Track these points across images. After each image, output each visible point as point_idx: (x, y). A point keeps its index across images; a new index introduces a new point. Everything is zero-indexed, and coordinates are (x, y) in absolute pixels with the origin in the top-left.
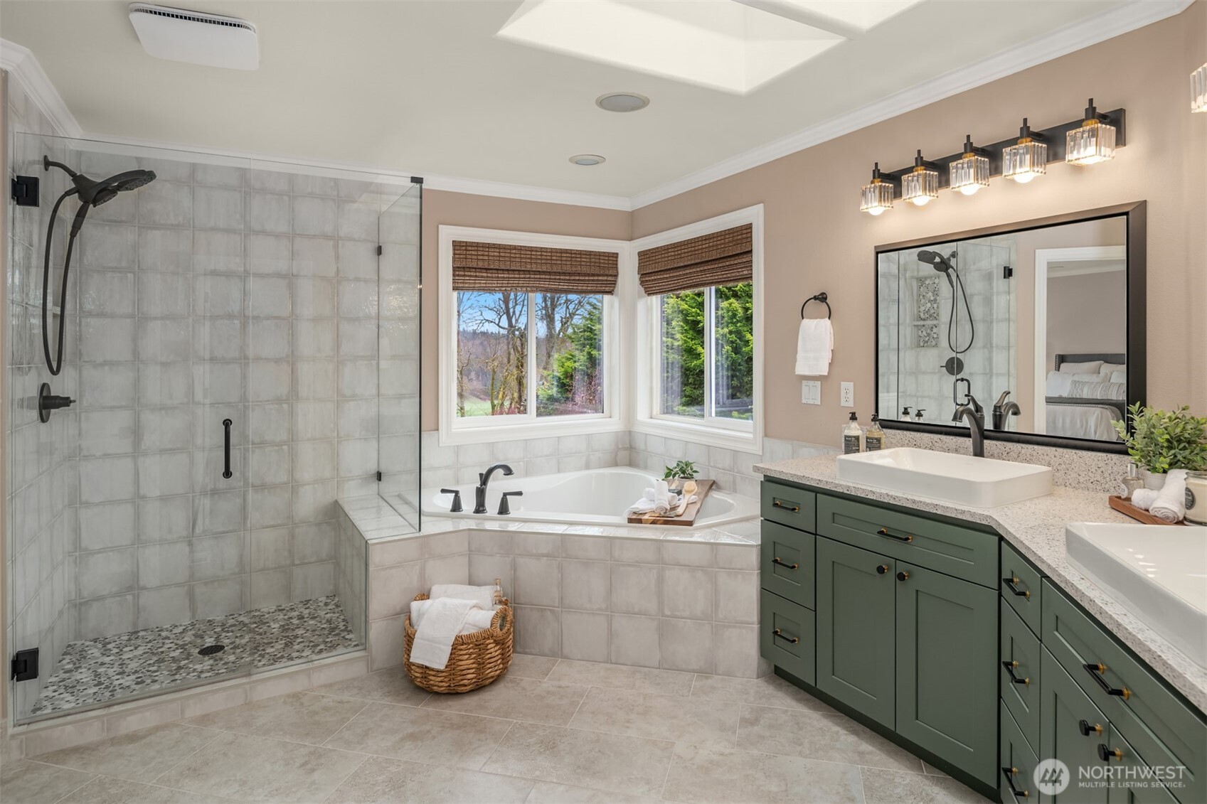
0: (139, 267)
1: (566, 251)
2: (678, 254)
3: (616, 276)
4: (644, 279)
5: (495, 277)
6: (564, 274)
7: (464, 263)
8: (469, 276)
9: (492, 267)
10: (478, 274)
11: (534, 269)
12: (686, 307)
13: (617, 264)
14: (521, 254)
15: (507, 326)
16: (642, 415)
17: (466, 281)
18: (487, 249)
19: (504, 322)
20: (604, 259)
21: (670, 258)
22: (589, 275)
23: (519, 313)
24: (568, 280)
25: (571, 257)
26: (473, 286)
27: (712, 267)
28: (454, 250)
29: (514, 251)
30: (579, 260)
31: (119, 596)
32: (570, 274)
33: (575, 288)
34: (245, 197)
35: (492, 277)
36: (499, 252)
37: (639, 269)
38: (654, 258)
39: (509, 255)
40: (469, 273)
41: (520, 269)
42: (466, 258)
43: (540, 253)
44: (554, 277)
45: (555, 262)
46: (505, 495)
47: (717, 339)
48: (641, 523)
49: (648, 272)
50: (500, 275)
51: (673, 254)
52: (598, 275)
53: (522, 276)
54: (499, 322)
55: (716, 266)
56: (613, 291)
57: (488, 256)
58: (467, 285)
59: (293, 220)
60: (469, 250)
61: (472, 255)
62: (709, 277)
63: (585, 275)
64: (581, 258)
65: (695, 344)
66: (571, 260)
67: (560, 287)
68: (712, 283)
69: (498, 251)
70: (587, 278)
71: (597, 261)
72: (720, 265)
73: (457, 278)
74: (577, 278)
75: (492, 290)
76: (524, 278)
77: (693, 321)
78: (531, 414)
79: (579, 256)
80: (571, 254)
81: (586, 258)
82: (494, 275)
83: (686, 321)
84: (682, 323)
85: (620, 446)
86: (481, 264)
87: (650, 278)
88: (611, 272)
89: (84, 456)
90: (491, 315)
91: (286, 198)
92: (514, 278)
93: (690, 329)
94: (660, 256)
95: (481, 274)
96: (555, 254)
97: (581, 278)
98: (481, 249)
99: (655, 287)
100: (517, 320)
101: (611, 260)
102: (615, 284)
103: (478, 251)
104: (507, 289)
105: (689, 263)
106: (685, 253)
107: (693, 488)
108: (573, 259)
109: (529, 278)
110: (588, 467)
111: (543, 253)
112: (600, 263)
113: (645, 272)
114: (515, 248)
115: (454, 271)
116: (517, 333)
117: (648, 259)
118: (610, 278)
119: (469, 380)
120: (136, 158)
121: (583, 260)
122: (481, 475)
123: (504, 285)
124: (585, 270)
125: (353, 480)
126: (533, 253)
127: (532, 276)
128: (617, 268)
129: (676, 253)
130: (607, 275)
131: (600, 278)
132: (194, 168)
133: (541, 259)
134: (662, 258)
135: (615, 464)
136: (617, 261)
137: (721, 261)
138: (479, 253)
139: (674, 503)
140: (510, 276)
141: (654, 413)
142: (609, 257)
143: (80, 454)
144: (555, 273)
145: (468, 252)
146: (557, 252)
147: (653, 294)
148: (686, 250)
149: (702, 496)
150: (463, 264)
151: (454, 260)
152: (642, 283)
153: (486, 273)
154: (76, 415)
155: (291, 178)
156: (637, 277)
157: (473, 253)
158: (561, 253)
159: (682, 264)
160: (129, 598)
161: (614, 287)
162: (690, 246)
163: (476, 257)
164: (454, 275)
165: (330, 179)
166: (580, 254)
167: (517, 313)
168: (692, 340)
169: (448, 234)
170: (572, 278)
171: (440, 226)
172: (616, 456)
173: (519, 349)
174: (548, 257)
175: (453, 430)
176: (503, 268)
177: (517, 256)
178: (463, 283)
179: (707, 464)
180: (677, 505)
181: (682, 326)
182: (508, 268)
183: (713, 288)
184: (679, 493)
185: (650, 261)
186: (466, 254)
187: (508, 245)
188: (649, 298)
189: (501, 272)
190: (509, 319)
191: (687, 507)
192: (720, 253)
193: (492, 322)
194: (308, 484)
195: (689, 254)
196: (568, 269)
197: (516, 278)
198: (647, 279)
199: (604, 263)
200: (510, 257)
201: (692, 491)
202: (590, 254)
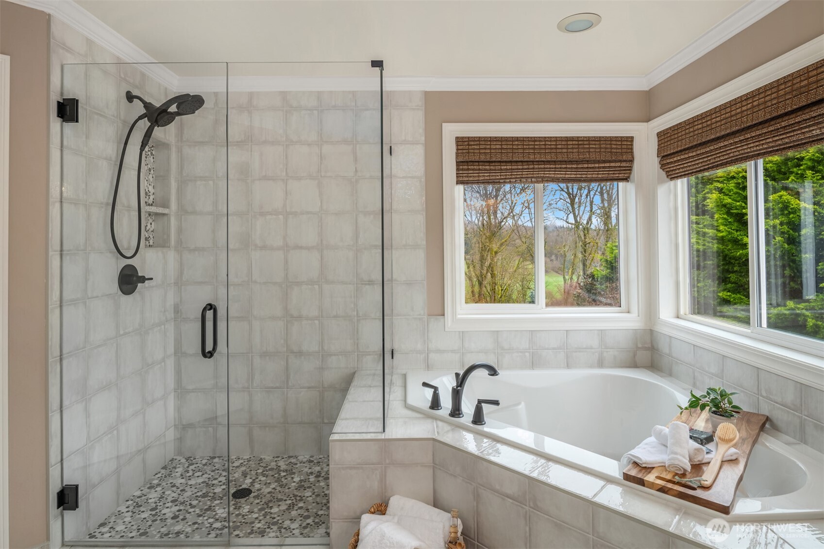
0: (216, 176)
1: (572, 139)
2: (708, 126)
3: (632, 161)
4: (665, 162)
5: (498, 170)
6: (571, 162)
7: (467, 157)
8: (473, 170)
9: (494, 159)
10: (481, 167)
11: (537, 159)
12: (730, 201)
13: (632, 149)
14: (523, 145)
15: (574, 222)
16: (666, 313)
17: (470, 175)
18: (489, 143)
19: (571, 219)
20: (616, 144)
21: (696, 132)
22: (599, 162)
23: (582, 212)
24: (575, 168)
25: (578, 144)
26: (477, 179)
27: (758, 133)
28: (457, 145)
29: (516, 143)
30: (588, 146)
31: (204, 427)
32: (577, 162)
33: (584, 176)
34: (286, 115)
35: (495, 170)
36: (501, 145)
37: (658, 152)
38: (676, 136)
39: (511, 147)
40: (472, 167)
41: (522, 159)
42: (468, 153)
43: (544, 143)
44: (559, 166)
45: (560, 151)
46: (480, 402)
47: (767, 231)
48: (643, 485)
49: (669, 153)
50: (502, 168)
51: (700, 126)
52: (610, 162)
53: (526, 167)
54: (567, 219)
55: (765, 131)
56: (629, 177)
57: (490, 149)
58: (471, 179)
59: (321, 130)
60: (472, 145)
61: (474, 149)
62: (753, 147)
63: (595, 162)
64: (589, 144)
65: (740, 235)
66: (578, 148)
67: (567, 176)
68: (759, 155)
69: (500, 143)
70: (597, 165)
71: (608, 146)
72: (771, 128)
73: (461, 172)
74: (586, 166)
75: (497, 182)
76: (528, 169)
77: (737, 214)
78: (538, 304)
79: (587, 143)
80: (578, 141)
81: (595, 144)
82: (497, 167)
83: (728, 213)
84: (725, 216)
85: (640, 345)
86: (483, 158)
87: (672, 160)
88: (624, 158)
89: (183, 318)
90: (562, 215)
91: (315, 112)
92: (517, 169)
93: (734, 221)
94: (683, 133)
95: (484, 167)
96: (560, 143)
97: (590, 166)
98: (483, 143)
99: (679, 169)
100: (580, 218)
101: (625, 145)
102: (630, 170)
103: (480, 145)
104: (511, 180)
105: (723, 133)
106: (716, 122)
107: (731, 436)
108: (580, 147)
109: (533, 168)
110: (601, 364)
111: (547, 143)
112: (611, 148)
113: (666, 154)
114: (517, 139)
115: (457, 165)
116: (581, 227)
117: (669, 139)
118: (624, 164)
119: (551, 260)
120: (214, 93)
121: (591, 146)
122: (457, 375)
123: (508, 177)
124: (593, 157)
125: (370, 355)
126: (536, 143)
127: (536, 167)
128: (632, 153)
129: (705, 125)
130: (621, 161)
131: (612, 164)
132: (251, 95)
133: (545, 149)
134: (686, 134)
135: (634, 365)
136: (632, 145)
137: (772, 123)
138: (482, 147)
139: (700, 458)
140: (513, 167)
141: (682, 312)
142: (621, 141)
143: (181, 317)
144: (561, 162)
145: (470, 147)
146: (562, 141)
147: (677, 177)
148: (718, 119)
149: (747, 450)
150: (466, 159)
151: (457, 155)
152: (663, 166)
153: (490, 166)
154: (179, 288)
155: (319, 95)
156: (656, 161)
157: (476, 147)
158: (567, 141)
159: (713, 137)
160: (211, 429)
161: (630, 173)
162: (723, 112)
163: (477, 151)
164: (458, 170)
165: (349, 92)
166: (589, 140)
167: (581, 213)
168: (737, 231)
169: (452, 131)
170: (580, 166)
171: (443, 124)
172: (635, 355)
173: (583, 238)
174: (553, 147)
175: (459, 316)
176: (505, 160)
177: (519, 147)
178: (468, 177)
179: (756, 392)
180: (705, 461)
181: (725, 219)
182: (511, 159)
183: (760, 162)
184: (709, 439)
185: (671, 140)
186: (468, 149)
187: (509, 137)
188: (672, 183)
189: (504, 164)
190: (575, 217)
191: (720, 468)
192: (770, 112)
193: (561, 219)
194: (335, 355)
195: (723, 122)
196: (575, 157)
197: (519, 169)
198: (668, 161)
199: (617, 148)
200: (513, 149)
201: (731, 440)
202: (599, 139)
